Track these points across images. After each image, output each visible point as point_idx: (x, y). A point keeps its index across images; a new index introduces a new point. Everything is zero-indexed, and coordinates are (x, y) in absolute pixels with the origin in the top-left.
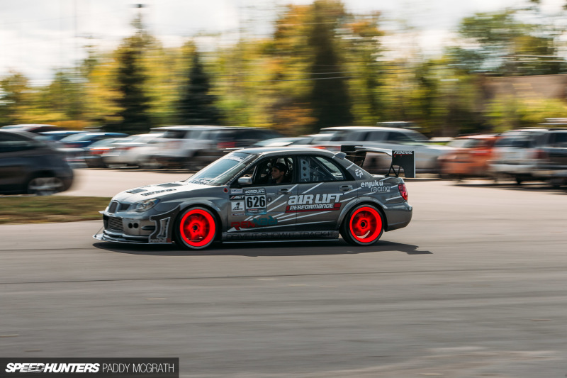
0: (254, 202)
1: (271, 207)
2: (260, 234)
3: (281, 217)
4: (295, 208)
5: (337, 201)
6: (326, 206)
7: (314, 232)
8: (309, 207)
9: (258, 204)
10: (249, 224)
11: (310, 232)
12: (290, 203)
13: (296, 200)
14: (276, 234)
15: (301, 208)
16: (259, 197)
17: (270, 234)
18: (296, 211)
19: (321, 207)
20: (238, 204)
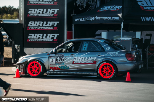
0: (59, 59)
1: (66, 62)
2: (62, 73)
3: (71, 66)
4: (76, 62)
5: (95, 60)
6: (90, 62)
7: (86, 73)
8: (82, 62)
9: (61, 60)
10: (58, 69)
11: (84, 73)
12: (74, 60)
13: (77, 59)
14: (69, 73)
15: (79, 62)
16: (61, 57)
17: (66, 73)
18: (77, 64)
19: (88, 62)
20: (53, 60)
